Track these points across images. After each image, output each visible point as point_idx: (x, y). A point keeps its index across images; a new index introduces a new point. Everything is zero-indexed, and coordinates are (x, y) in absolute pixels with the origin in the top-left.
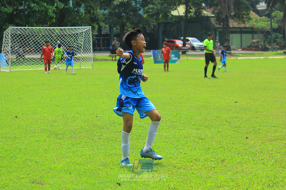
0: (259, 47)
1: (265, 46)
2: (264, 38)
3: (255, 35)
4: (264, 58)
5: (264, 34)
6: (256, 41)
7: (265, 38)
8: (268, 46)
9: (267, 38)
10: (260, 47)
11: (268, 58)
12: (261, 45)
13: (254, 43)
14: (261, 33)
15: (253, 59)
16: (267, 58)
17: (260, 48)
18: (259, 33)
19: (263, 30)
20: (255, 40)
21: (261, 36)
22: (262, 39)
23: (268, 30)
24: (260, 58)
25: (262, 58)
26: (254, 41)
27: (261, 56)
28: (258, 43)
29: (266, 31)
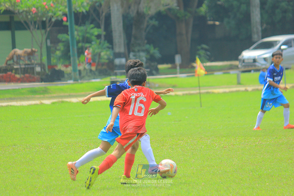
0: (33, 69)
1: (52, 67)
2: (49, 44)
3: (20, 35)
4: (53, 103)
5: (48, 29)
6: (25, 52)
7: (51, 43)
8: (60, 67)
9: (56, 41)
10: (38, 69)
11: (67, 102)
12: (41, 65)
13: (19, 57)
14: (38, 29)
15: (22, 107)
16: (62, 102)
17: (38, 73)
18: (32, 27)
19: (44, 19)
20: (20, 49)
21: (39, 35)
22: (41, 48)
23: (60, 18)
24: (42, 104)
25: (47, 102)
26: (19, 51)
27: (44, 98)
28: (29, 59)
29: (53, 20)
